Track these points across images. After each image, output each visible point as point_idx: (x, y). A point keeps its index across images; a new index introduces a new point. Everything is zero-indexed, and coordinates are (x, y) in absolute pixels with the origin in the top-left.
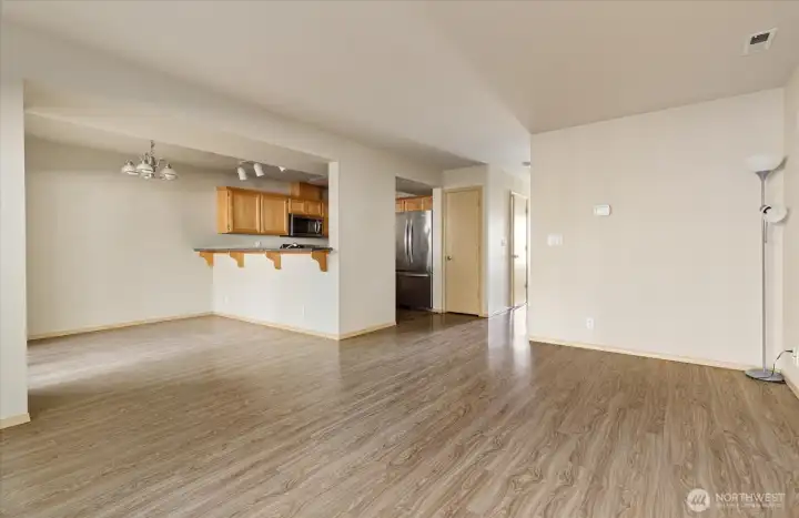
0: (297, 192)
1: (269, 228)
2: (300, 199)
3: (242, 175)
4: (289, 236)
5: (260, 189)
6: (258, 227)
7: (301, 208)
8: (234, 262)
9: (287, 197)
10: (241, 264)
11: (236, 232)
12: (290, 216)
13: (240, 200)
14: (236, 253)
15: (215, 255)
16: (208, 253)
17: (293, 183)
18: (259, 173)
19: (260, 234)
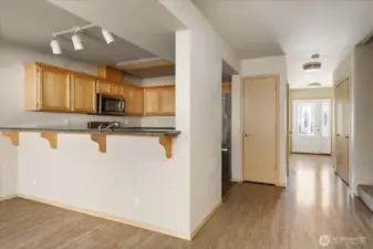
0: (104, 74)
1: (79, 106)
2: (108, 80)
3: (56, 48)
4: (98, 114)
5: (70, 68)
6: (68, 106)
7: (108, 89)
8: (46, 142)
9: (96, 79)
10: (54, 145)
11: (45, 109)
12: (98, 95)
13: (50, 77)
14: (49, 132)
15: (21, 134)
16: (13, 132)
17: (100, 67)
18: (78, 46)
19: (70, 112)
